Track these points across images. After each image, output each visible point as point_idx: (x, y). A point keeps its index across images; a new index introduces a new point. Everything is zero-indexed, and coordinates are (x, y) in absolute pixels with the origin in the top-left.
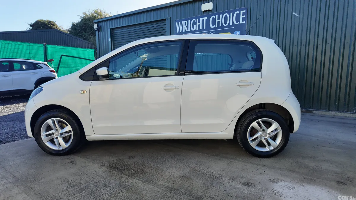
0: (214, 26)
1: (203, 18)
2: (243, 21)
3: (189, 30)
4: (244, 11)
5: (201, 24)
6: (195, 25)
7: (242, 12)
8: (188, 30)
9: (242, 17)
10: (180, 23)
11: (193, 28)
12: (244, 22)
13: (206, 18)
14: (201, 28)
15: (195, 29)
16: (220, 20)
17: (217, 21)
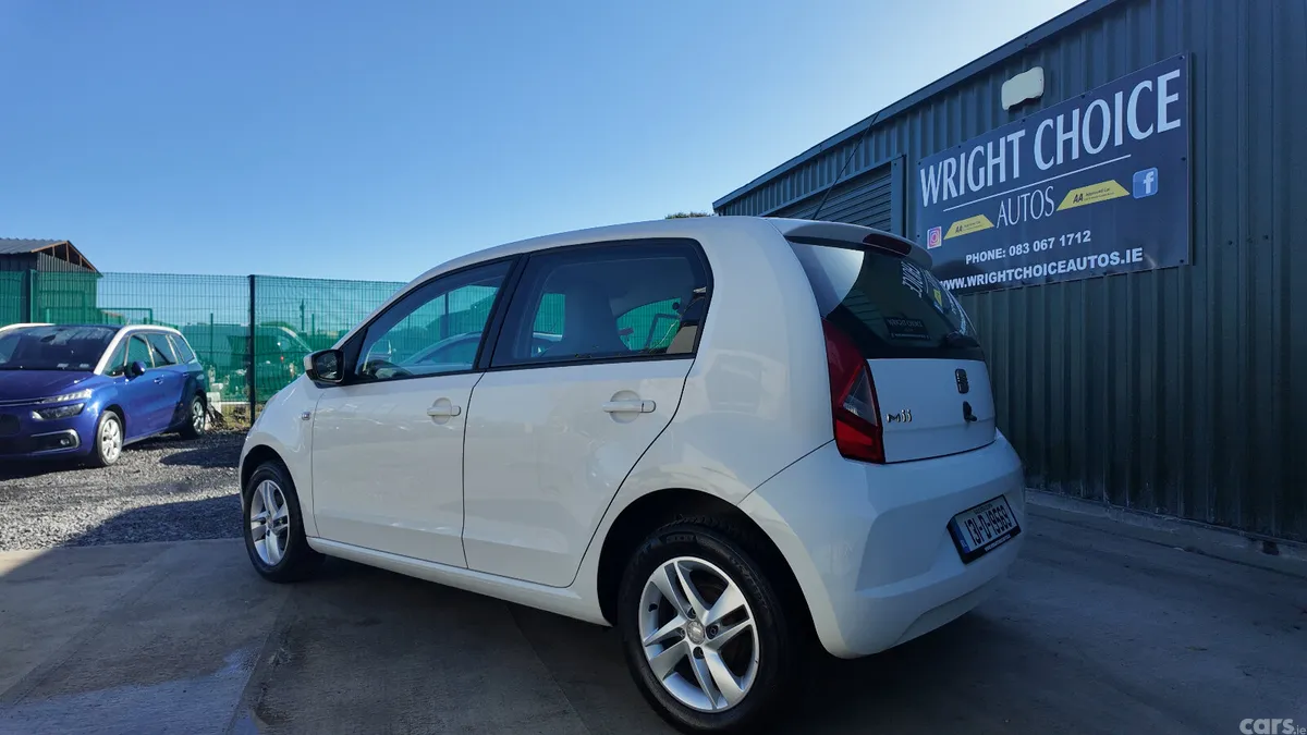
0: (1052, 162)
1: (1010, 138)
2: (1169, 120)
3: (962, 192)
4: (1176, 74)
5: (1002, 160)
6: (982, 170)
7: (1163, 81)
8: (958, 192)
9: (1164, 100)
10: (932, 168)
11: (977, 183)
12: (1177, 124)
13: (1022, 133)
14: (1003, 178)
15: (982, 184)
16: (1074, 134)
17: (1061, 137)
